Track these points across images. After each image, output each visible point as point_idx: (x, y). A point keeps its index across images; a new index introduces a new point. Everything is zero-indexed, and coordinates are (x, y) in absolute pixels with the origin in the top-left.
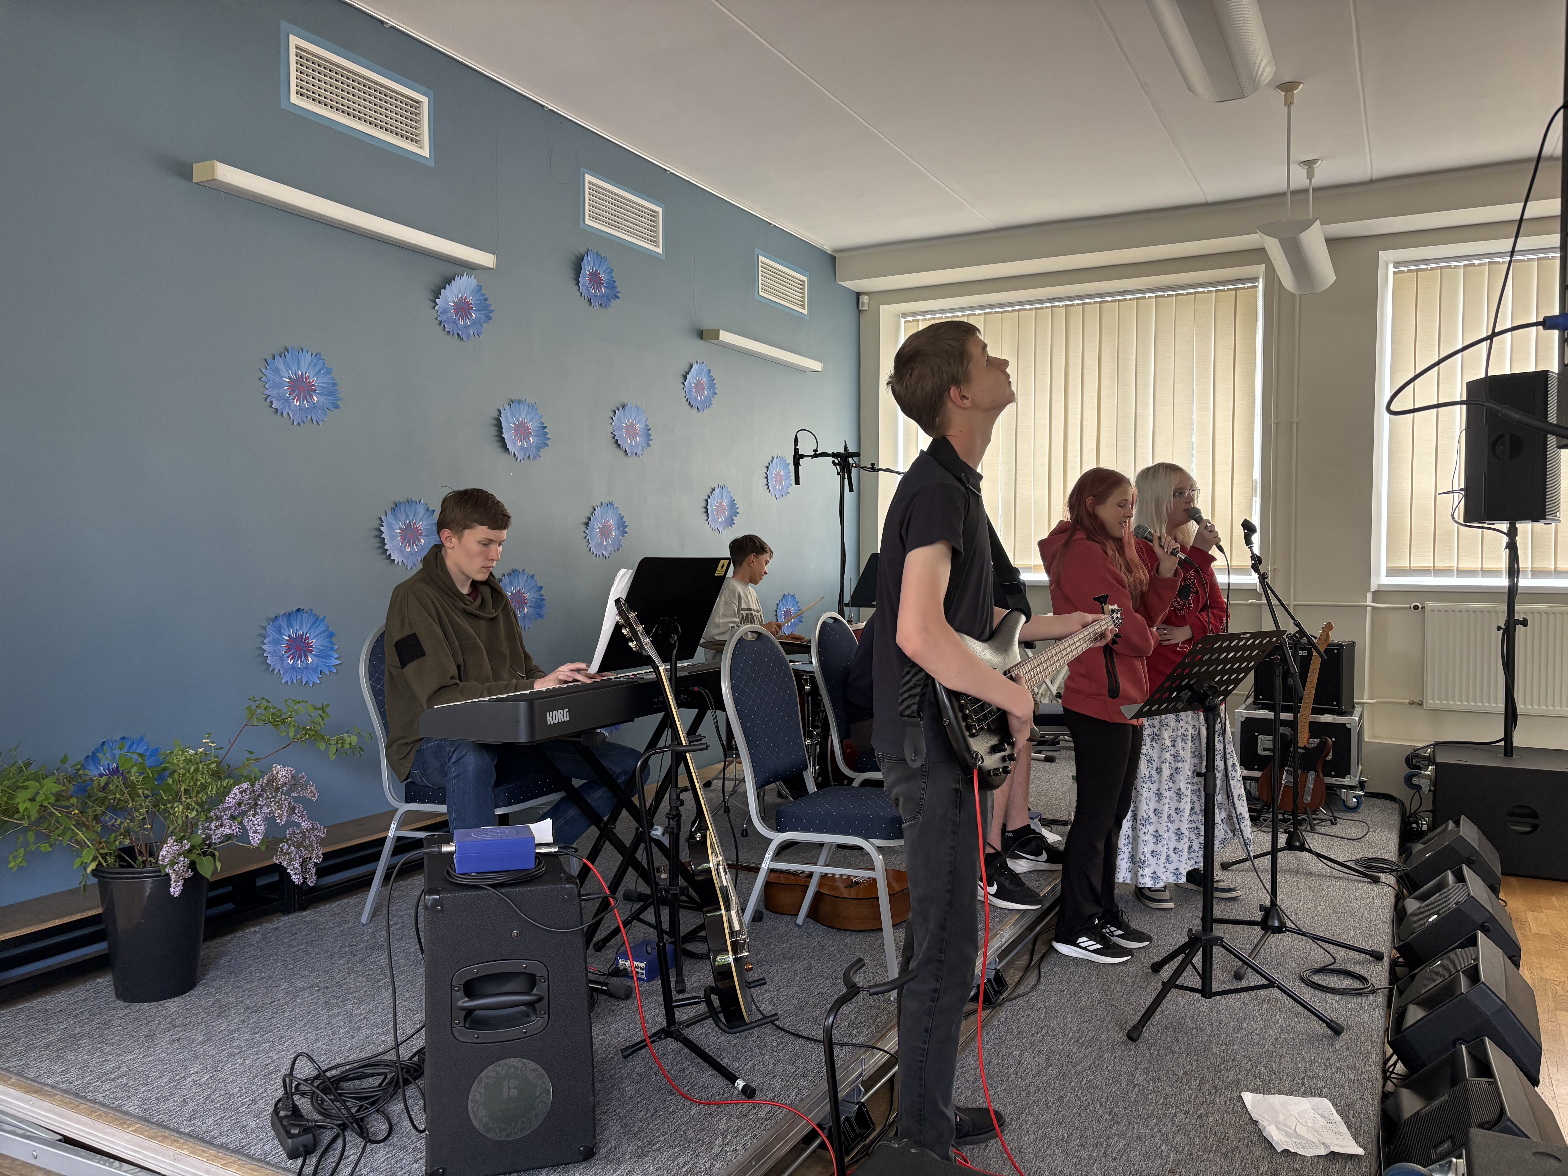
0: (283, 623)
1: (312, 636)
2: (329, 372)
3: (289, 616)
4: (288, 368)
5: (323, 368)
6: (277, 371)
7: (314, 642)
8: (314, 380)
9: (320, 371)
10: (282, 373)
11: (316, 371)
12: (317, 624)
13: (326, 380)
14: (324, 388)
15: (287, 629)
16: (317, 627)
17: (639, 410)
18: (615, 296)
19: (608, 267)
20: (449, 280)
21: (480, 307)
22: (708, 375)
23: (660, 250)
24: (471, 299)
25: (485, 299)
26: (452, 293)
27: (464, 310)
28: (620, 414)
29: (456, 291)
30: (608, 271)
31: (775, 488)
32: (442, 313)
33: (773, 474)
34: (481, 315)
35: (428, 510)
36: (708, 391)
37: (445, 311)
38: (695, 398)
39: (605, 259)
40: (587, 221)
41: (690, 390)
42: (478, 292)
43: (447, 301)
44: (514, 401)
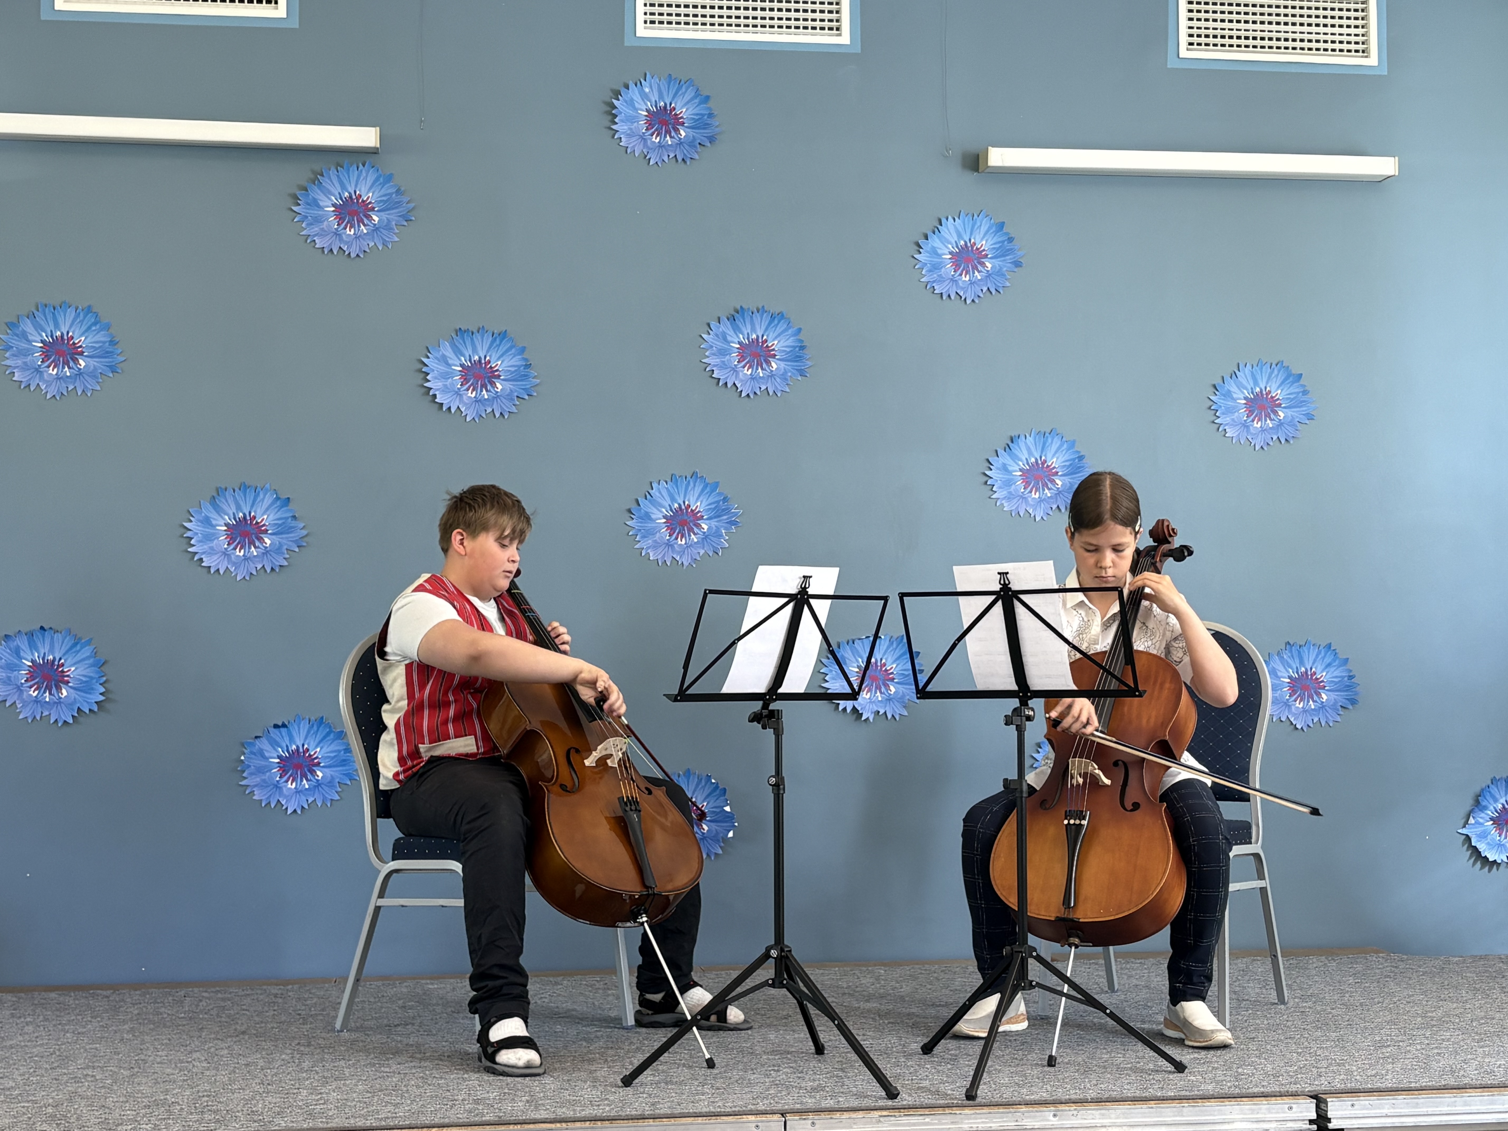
0: (22, 643)
1: (69, 662)
2: (107, 327)
3: (30, 635)
4: (39, 328)
5: (95, 324)
6: (24, 336)
7: (72, 670)
8: (81, 340)
9: (89, 328)
10: (30, 338)
11: (84, 328)
12: (78, 647)
13: (102, 337)
14: (95, 349)
15: (28, 652)
16: (78, 651)
17: (776, 318)
18: (712, 139)
19: (697, 94)
20: (316, 179)
21: (388, 205)
22: (996, 232)
23: (845, 39)
24: (369, 196)
25: (398, 192)
26: (328, 193)
27: (356, 213)
28: (722, 328)
29: (336, 189)
30: (697, 101)
31: (1245, 426)
32: (310, 224)
33: (1234, 400)
34: (392, 216)
35: (278, 498)
36: (997, 262)
37: (318, 220)
38: (953, 280)
39: (690, 82)
40: (642, 31)
41: (936, 267)
42: (383, 185)
43: (319, 206)
44: (459, 331)
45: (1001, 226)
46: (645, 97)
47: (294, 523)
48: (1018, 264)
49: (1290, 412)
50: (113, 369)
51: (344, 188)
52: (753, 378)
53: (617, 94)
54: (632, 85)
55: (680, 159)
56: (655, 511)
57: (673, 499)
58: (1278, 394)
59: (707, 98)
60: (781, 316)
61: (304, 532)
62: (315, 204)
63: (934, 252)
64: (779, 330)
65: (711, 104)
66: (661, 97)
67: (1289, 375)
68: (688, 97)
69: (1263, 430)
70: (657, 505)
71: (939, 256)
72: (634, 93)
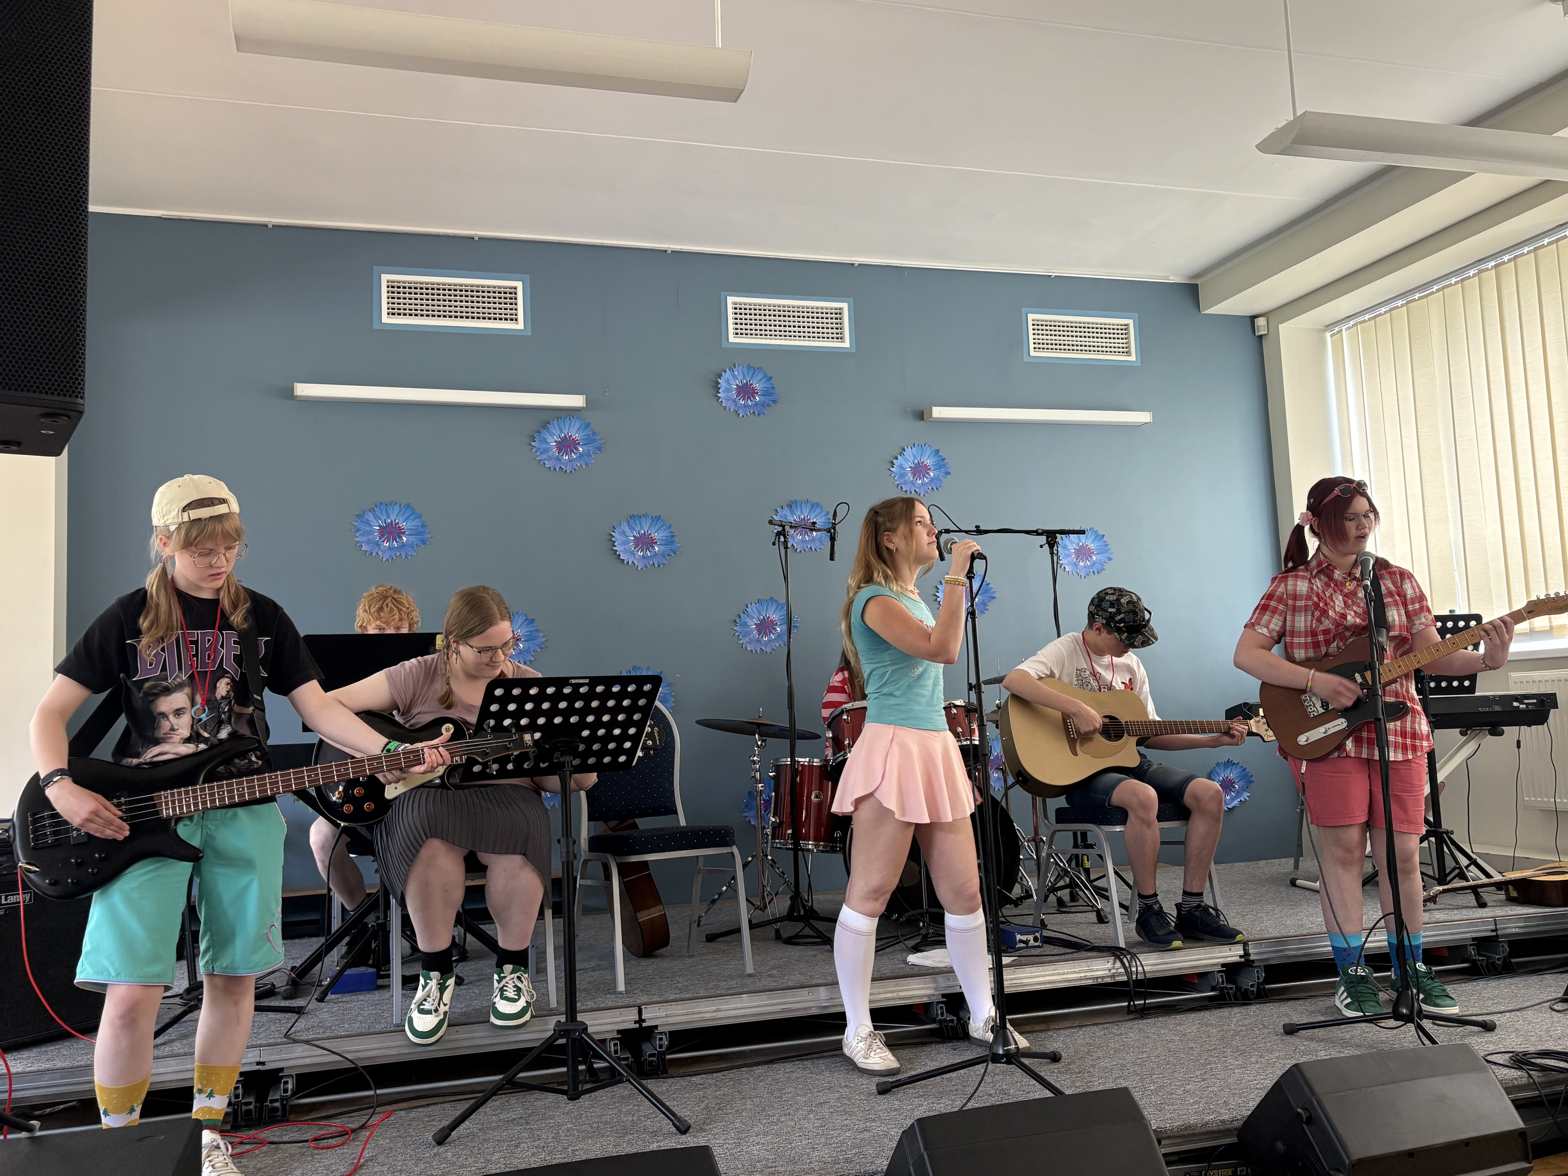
2: (420, 516)
4: (377, 517)
5: (410, 515)
6: (368, 523)
8: (403, 525)
9: (408, 517)
10: (372, 524)
11: (404, 517)
13: (417, 522)
14: (413, 530)
17: (815, 506)
18: (775, 402)
19: (765, 376)
20: (545, 425)
21: (588, 441)
22: (935, 455)
23: (847, 344)
24: (576, 436)
25: (594, 433)
26: (552, 435)
27: (569, 446)
28: (784, 512)
29: (557, 432)
30: (764, 380)
31: (1076, 565)
32: (541, 453)
33: (1069, 550)
34: (590, 448)
35: (527, 619)
36: (936, 472)
37: (546, 451)
38: (912, 482)
39: (760, 369)
40: (732, 339)
41: (903, 476)
42: (585, 428)
43: (547, 442)
44: (633, 517)
45: (938, 451)
46: (735, 377)
47: (537, 634)
48: (948, 473)
49: (1099, 557)
50: (424, 542)
51: (561, 431)
52: (803, 541)
53: (720, 376)
54: (728, 370)
55: (756, 413)
56: (749, 620)
57: (760, 614)
58: (1092, 546)
59: (771, 378)
60: (818, 504)
61: (544, 639)
62: (545, 441)
63: (901, 467)
64: (816, 513)
65: (772, 382)
66: (744, 377)
67: (1098, 535)
68: (759, 377)
69: (1085, 567)
70: (751, 617)
71: (904, 469)
72: (727, 375)
